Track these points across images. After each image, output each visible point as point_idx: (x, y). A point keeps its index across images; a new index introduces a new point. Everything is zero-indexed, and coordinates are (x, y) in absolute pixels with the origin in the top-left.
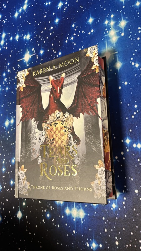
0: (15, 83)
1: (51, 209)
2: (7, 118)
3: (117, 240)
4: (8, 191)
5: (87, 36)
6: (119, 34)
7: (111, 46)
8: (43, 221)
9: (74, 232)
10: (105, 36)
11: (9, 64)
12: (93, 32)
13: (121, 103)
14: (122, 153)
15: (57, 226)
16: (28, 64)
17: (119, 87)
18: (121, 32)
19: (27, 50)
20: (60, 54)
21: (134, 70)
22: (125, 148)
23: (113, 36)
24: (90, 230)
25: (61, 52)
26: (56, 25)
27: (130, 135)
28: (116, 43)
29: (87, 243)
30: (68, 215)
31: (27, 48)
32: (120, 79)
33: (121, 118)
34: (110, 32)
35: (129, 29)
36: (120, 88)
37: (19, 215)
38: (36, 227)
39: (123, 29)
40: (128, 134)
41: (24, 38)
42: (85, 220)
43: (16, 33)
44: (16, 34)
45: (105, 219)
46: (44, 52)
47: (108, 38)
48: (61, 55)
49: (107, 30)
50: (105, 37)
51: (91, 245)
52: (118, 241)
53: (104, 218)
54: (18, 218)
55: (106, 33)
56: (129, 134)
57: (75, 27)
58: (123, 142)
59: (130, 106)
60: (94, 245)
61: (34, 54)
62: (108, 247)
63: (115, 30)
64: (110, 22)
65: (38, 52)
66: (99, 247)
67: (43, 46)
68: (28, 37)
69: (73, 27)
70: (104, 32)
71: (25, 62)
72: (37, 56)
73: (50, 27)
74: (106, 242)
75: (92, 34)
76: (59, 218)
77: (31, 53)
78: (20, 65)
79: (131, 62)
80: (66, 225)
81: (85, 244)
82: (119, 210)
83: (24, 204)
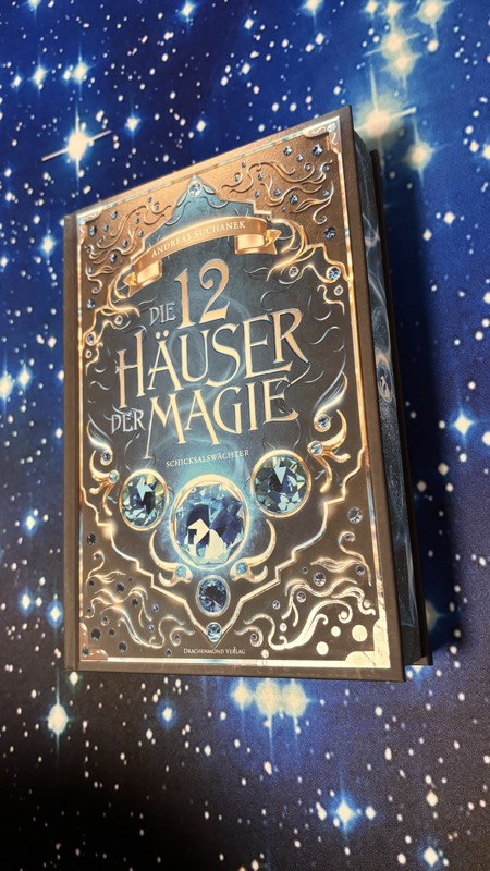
0: (33, 241)
1: (180, 691)
2: (5, 367)
3: (433, 786)
4: (13, 633)
5: (300, 60)
6: (418, 45)
7: (391, 87)
8: (149, 734)
9: (268, 767)
10: (369, 53)
11: (8, 173)
12: (324, 41)
13: (434, 288)
14: (444, 469)
15: (202, 750)
16: (82, 167)
17: (423, 232)
18: (425, 39)
19: (78, 119)
20: (201, 126)
21: (478, 170)
22: (454, 450)
23: (397, 52)
24: (328, 756)
25: (205, 120)
26: (183, 25)
27: (471, 400)
28: (409, 78)
29: (318, 806)
30: (242, 708)
31: (77, 113)
32: (426, 203)
33: (436, 342)
34: (384, 37)
35: (455, 26)
36: (427, 235)
37: (57, 720)
38: (123, 762)
39: (433, 26)
40: (464, 399)
41: (67, 76)
42: (307, 723)
43: (36, 60)
44: (36, 64)
45: (384, 713)
46: (140, 125)
47: (380, 61)
48: (205, 129)
49: (375, 34)
50: (368, 57)
51: (332, 812)
52: (435, 791)
53: (379, 711)
54: (51, 731)
55: (372, 45)
56: (468, 399)
57: (255, 29)
58: (443, 430)
59: (466, 296)
60: (345, 814)
61: (104, 130)
62: (400, 818)
63: (403, 32)
64: (386, 5)
65: (117, 124)
66: (363, 819)
67: (136, 103)
68: (79, 73)
69: (246, 30)
70: (364, 40)
71: (68, 161)
72: (116, 139)
73: (163, 34)
74: (391, 799)
75: (321, 48)
76: (209, 720)
77: (94, 128)
78: (50, 175)
79: (466, 141)
80: (237, 743)
81: (311, 811)
82: (435, 675)
83: (74, 678)
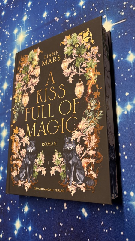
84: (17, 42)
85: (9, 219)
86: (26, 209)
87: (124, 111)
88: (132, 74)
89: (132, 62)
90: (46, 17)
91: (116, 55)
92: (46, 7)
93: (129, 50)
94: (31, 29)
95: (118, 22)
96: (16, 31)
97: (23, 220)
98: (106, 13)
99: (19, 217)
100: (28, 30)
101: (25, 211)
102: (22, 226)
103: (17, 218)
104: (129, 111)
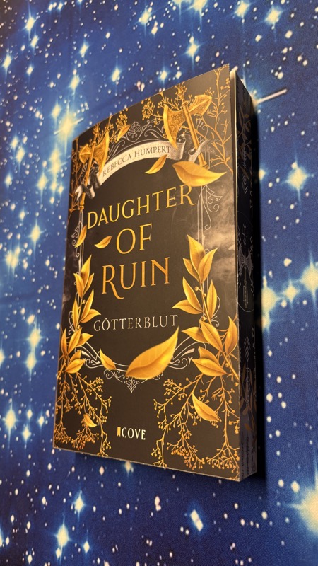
84: (59, 136)
85: (46, 524)
86: (79, 505)
87: (281, 301)
88: (298, 217)
89: (298, 190)
90: (119, 81)
91: (265, 171)
92: (117, 57)
93: (293, 161)
94: (87, 108)
95: (271, 94)
96: (56, 111)
97: (73, 528)
98: (244, 72)
99: (66, 521)
100: (80, 108)
101: (76, 508)
102: (71, 540)
103: (62, 524)
104: (291, 300)
